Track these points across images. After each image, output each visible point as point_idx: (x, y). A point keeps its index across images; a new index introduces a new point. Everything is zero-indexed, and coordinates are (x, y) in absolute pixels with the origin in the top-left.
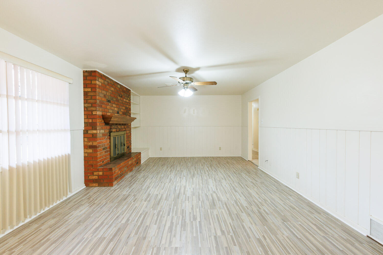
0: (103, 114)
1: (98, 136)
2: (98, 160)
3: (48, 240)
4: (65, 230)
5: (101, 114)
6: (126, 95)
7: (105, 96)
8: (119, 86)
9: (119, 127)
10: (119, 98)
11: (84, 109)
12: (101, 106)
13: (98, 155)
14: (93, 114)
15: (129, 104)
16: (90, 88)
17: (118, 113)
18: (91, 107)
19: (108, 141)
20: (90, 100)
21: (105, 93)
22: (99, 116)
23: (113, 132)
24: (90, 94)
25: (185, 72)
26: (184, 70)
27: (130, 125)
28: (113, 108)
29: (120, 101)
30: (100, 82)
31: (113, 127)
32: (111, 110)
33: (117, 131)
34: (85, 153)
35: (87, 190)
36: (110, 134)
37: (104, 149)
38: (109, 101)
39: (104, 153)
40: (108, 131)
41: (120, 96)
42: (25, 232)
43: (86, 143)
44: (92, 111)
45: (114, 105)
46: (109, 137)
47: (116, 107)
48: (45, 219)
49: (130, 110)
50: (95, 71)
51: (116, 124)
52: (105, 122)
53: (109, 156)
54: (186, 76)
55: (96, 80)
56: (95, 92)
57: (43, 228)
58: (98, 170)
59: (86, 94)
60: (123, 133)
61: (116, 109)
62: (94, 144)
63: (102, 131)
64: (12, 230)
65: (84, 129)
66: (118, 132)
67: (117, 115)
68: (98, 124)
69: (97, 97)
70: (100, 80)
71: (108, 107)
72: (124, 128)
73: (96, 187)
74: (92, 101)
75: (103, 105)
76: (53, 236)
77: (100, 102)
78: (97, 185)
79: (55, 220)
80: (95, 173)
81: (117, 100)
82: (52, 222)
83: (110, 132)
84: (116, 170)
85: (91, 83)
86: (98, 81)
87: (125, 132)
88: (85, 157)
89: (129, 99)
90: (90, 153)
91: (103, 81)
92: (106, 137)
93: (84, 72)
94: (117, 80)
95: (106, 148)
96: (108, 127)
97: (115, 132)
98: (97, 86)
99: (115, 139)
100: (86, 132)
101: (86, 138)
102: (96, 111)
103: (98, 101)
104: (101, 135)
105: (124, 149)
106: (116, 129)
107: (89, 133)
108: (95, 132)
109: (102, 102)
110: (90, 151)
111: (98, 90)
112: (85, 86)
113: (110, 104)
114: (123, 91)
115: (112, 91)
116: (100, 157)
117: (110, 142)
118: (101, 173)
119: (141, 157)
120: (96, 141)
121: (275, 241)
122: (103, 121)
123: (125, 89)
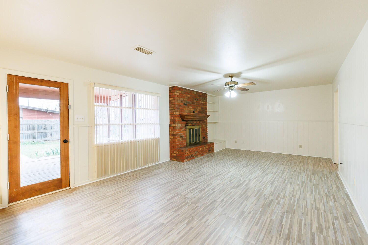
0: (181, 113)
1: (176, 128)
2: (176, 144)
3: (140, 178)
4: (148, 176)
5: (179, 114)
6: (202, 98)
7: (182, 101)
8: (195, 93)
9: (195, 122)
10: (195, 101)
11: (170, 111)
12: (179, 109)
13: (176, 140)
14: (174, 114)
15: (206, 104)
16: (172, 97)
17: (194, 112)
18: (173, 109)
19: (185, 132)
20: (172, 105)
21: (182, 99)
22: (178, 115)
23: (189, 126)
24: (172, 101)
25: (231, 77)
26: (230, 76)
27: (207, 121)
28: (189, 109)
29: (196, 103)
30: (178, 93)
31: (189, 122)
32: (187, 111)
33: (192, 125)
34: (170, 138)
35: (170, 161)
36: (186, 127)
37: (181, 137)
38: (185, 105)
39: (181, 140)
40: (184, 125)
41: (196, 99)
42: (135, 173)
43: (170, 132)
44: (173, 112)
45: (190, 107)
46: (185, 129)
47: (192, 108)
48: (144, 170)
49: (206, 109)
50: (175, 87)
51: (192, 120)
52: (182, 119)
53: (186, 142)
54: (231, 81)
55: (175, 92)
56: (175, 99)
57: (141, 173)
58: (176, 151)
59: (170, 101)
60: (198, 127)
61: (192, 110)
62: (174, 134)
63: (180, 125)
64: (132, 171)
65: (169, 123)
66: (194, 126)
67: (193, 114)
68: (176, 120)
69: (176, 103)
70: (178, 92)
71: (185, 109)
72: (200, 123)
73: (175, 161)
74: (173, 106)
75: (180, 108)
76: (142, 177)
77: (178, 106)
78: (176, 160)
79: (148, 171)
80: (175, 152)
81: (193, 103)
82: (146, 172)
83: (186, 126)
84: (187, 152)
85: (173, 95)
86: (177, 92)
87: (200, 126)
88: (170, 141)
89: (204, 101)
90: (172, 139)
91: (180, 92)
92: (183, 129)
93: (170, 88)
94: (193, 89)
95: (182, 137)
96: (185, 122)
97: (190, 126)
98: (176, 96)
99: (190, 130)
100: (170, 125)
101: (171, 129)
102: (175, 112)
103: (176, 106)
104: (179, 128)
105: (199, 139)
106: (192, 123)
107: (172, 126)
108: (174, 125)
109: (179, 106)
110: (172, 137)
111: (176, 98)
112: (170, 96)
113: (186, 106)
114: (200, 96)
115: (189, 97)
116: (178, 142)
117: (186, 133)
118: (177, 153)
119: (214, 146)
120: (175, 131)
121: (256, 217)
122: (180, 118)
123: (200, 94)
